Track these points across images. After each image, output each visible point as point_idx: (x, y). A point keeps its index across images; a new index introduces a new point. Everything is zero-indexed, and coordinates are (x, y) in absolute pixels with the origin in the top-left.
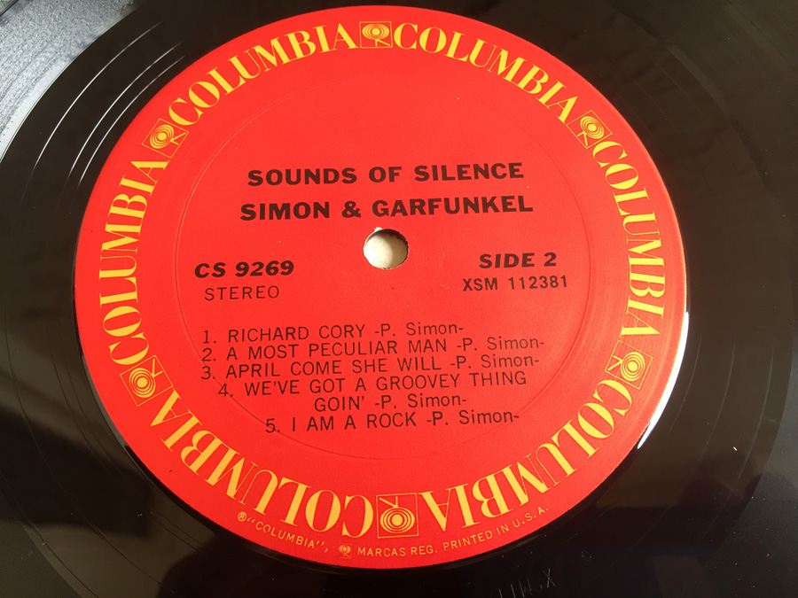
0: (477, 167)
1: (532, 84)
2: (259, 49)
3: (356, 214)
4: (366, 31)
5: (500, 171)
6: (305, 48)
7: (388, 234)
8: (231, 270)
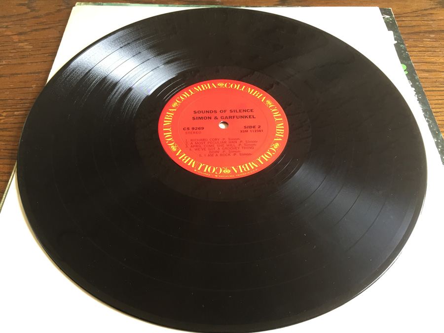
0: (243, 110)
1: (256, 94)
2: (195, 88)
3: (217, 119)
4: (219, 85)
5: (248, 111)
6: (205, 88)
7: (224, 123)
8: (191, 129)
